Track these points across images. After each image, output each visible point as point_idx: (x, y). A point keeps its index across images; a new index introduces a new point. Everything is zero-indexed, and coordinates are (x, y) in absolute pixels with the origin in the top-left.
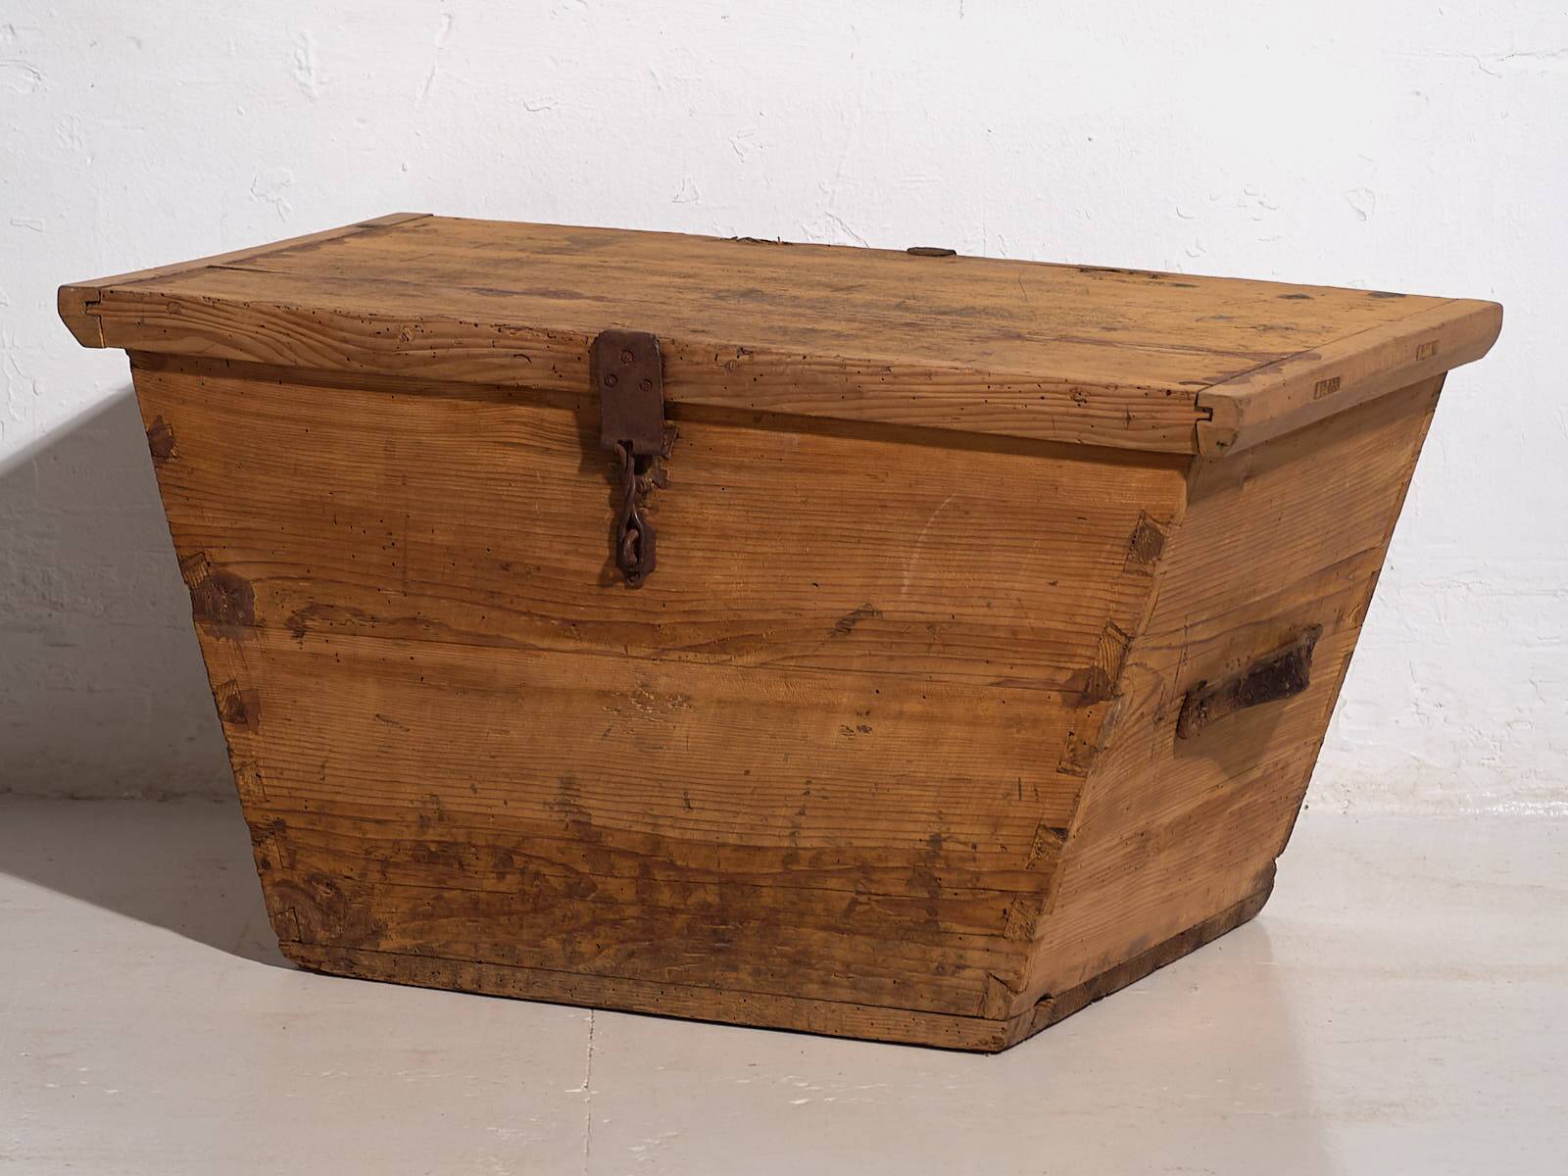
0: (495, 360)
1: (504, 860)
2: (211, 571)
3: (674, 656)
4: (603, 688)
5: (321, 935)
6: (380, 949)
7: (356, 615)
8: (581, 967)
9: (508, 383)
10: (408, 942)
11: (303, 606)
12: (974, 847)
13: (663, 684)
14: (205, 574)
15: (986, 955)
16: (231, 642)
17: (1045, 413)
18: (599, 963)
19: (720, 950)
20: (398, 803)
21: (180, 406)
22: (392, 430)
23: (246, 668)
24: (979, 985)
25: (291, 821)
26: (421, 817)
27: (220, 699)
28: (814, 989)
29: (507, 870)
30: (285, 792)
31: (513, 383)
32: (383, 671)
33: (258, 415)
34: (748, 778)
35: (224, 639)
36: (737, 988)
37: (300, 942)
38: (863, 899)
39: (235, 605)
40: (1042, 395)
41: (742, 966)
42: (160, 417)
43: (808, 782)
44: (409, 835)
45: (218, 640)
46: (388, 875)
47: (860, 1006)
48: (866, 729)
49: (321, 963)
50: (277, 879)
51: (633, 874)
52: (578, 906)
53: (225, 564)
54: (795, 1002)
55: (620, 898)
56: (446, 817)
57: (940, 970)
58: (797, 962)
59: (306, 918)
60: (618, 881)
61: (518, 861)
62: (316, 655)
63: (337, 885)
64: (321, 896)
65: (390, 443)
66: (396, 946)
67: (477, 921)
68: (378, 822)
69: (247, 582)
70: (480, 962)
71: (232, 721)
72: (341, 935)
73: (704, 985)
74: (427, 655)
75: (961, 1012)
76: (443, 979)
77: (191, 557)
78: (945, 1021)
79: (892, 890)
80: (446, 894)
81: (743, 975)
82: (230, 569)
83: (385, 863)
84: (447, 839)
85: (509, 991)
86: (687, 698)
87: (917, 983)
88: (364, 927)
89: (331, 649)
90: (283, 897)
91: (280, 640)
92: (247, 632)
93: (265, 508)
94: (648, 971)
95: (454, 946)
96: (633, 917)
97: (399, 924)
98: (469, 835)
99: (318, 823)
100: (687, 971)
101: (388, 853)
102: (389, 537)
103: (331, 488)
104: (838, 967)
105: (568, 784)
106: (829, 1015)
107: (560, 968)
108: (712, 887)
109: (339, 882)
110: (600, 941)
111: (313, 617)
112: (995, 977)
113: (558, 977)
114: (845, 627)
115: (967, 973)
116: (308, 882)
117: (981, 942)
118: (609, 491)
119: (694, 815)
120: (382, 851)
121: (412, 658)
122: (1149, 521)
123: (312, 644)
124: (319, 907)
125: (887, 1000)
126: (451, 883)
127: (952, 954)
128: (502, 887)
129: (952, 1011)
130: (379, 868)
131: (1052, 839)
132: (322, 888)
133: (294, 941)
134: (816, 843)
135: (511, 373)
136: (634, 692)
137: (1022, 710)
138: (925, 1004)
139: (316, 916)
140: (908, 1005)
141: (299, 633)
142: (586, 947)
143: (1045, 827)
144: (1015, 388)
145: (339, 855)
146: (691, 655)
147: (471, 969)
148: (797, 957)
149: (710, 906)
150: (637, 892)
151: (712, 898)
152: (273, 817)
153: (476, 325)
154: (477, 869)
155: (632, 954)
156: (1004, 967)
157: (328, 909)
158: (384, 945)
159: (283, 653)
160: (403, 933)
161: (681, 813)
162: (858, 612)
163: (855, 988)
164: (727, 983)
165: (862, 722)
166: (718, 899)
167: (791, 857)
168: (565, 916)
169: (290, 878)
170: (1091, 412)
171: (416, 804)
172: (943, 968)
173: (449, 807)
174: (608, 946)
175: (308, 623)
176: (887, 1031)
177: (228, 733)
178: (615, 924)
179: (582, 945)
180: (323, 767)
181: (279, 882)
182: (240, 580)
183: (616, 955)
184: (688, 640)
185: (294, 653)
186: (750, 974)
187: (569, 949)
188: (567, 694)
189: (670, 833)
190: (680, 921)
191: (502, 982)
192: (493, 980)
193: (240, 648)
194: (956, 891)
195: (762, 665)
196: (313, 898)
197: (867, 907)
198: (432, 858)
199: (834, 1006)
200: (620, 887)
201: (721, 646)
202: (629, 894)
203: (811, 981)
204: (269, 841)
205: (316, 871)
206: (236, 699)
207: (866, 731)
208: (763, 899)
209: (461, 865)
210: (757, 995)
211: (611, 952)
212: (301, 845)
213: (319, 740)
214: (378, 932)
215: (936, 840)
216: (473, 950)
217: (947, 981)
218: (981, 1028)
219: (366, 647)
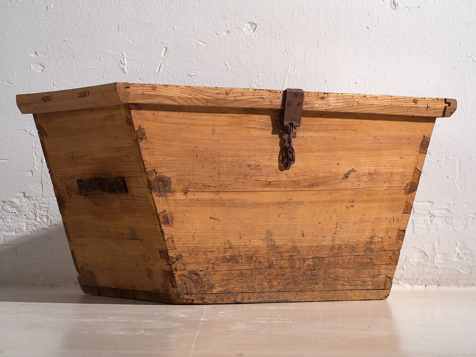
0: (254, 100)
1: (250, 259)
2: (157, 175)
3: (299, 189)
4: (278, 201)
5: (194, 291)
6: (213, 293)
7: (203, 185)
8: (273, 290)
9: (255, 107)
10: (221, 289)
11: (187, 184)
12: (382, 238)
13: (295, 199)
14: (155, 176)
15: (386, 270)
16: (164, 198)
17: (406, 107)
18: (279, 288)
19: (313, 279)
20: (217, 245)
21: (147, 122)
22: (214, 126)
23: (169, 206)
24: (384, 280)
25: (184, 255)
26: (224, 248)
27: (161, 217)
28: (340, 287)
29: (251, 262)
30: (182, 245)
31: (257, 107)
32: (212, 203)
33: (172, 123)
34: (320, 225)
35: (161, 197)
36: (318, 290)
37: (187, 294)
38: (352, 258)
39: (165, 186)
40: (406, 102)
41: (319, 283)
42: (140, 126)
43: (337, 224)
44: (221, 255)
45: (160, 198)
46: (214, 269)
47: (352, 291)
48: (352, 206)
49: (193, 300)
50: (180, 274)
51: (288, 258)
52: (273, 270)
53: (162, 173)
54: (334, 292)
55: (285, 266)
56: (232, 248)
57: (374, 277)
58: (335, 280)
59: (189, 286)
60: (284, 261)
61: (254, 258)
62: (191, 200)
63: (199, 274)
64: (194, 278)
65: (214, 130)
66: (218, 291)
67: (242, 279)
68: (211, 252)
69: (169, 178)
70: (243, 293)
71: (164, 224)
72: (200, 290)
73: (309, 290)
74: (225, 196)
75: (379, 288)
76: (232, 299)
77: (151, 171)
78: (375, 291)
79: (360, 254)
80: (233, 272)
81: (320, 286)
82: (164, 174)
83: (214, 264)
84: (233, 254)
85: (252, 301)
86: (302, 202)
87: (368, 281)
88: (207, 286)
89: (195, 197)
90: (182, 280)
91: (180, 196)
92: (169, 194)
93: (174, 153)
94: (293, 288)
95: (235, 288)
96: (288, 272)
97: (218, 283)
98: (239, 252)
99: (192, 254)
100: (304, 286)
101: (214, 261)
102: (214, 159)
103: (195, 146)
104: (346, 279)
105: (268, 232)
106: (344, 295)
107: (267, 291)
108: (311, 259)
109: (199, 273)
110: (278, 281)
111: (190, 187)
112: (388, 277)
113: (266, 294)
114: (346, 176)
115: (381, 276)
116: (189, 274)
117: (384, 266)
118: (279, 140)
119: (305, 238)
120: (212, 261)
121: (221, 198)
122: (425, 138)
123: (190, 196)
124: (193, 281)
125: (359, 287)
126: (234, 268)
127: (377, 271)
128: (250, 268)
129: (377, 288)
130: (212, 266)
131: (402, 233)
132: (194, 276)
133: (185, 294)
134: (339, 242)
135: (257, 104)
136: (287, 202)
137: (393, 196)
138: (370, 287)
139: (193, 284)
140: (365, 288)
141: (186, 193)
142: (275, 283)
143: (400, 230)
144: (399, 100)
145: (199, 264)
146: (304, 189)
147: (240, 295)
148: (335, 278)
149: (310, 265)
150: (289, 264)
151: (311, 263)
152: (178, 254)
153: (248, 89)
154: (241, 263)
155: (288, 283)
156: (390, 273)
157: (196, 282)
158: (214, 291)
159: (181, 200)
160: (220, 286)
161: (302, 238)
162: (349, 171)
163: (351, 285)
164: (315, 289)
165: (351, 204)
166: (312, 263)
167: (333, 247)
168: (268, 274)
169: (184, 273)
170: (418, 106)
171: (223, 244)
172: (374, 276)
173: (233, 244)
174: (281, 282)
175: (189, 189)
176: (359, 297)
177: (163, 228)
178: (283, 275)
179: (274, 283)
180: (194, 236)
181: (180, 275)
182: (167, 177)
183: (283, 284)
184: (302, 184)
185: (184, 200)
186: (322, 285)
187: (270, 284)
188: (268, 204)
189: (298, 244)
190: (301, 271)
191: (249, 298)
192: (247, 298)
193: (167, 200)
194: (377, 252)
195: (323, 190)
196: (191, 279)
197: (354, 260)
198: (228, 261)
199: (345, 291)
200: (285, 263)
201: (312, 185)
202: (287, 265)
203: (339, 285)
204: (177, 262)
205: (192, 270)
206: (166, 216)
207: (353, 207)
208: (325, 262)
209: (237, 262)
210: (324, 291)
211: (282, 283)
212: (187, 262)
213: (192, 227)
214: (212, 287)
215: (372, 238)
216: (241, 289)
217: (376, 279)
218: (384, 292)
219: (207, 196)
